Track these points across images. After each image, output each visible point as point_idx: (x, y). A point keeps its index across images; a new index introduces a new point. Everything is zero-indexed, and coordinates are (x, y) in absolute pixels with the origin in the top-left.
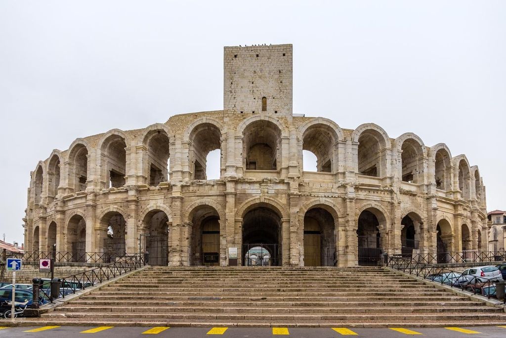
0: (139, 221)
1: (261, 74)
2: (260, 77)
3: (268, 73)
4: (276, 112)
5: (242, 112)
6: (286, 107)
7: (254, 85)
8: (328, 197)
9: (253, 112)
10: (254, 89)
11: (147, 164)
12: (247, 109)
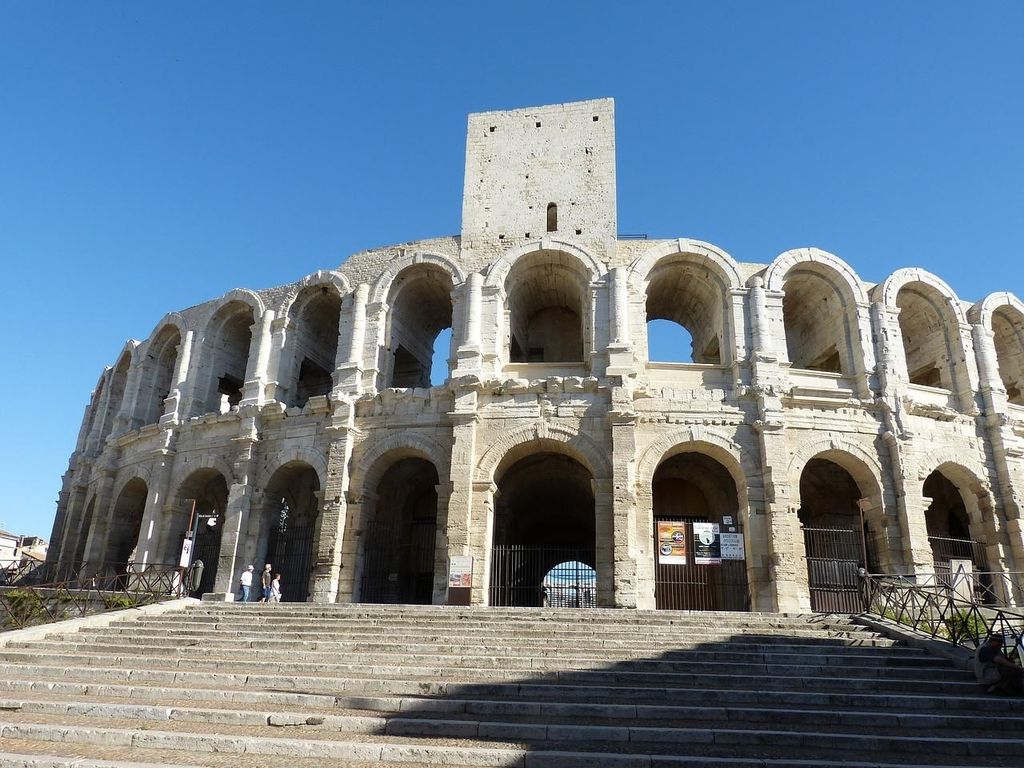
0: (257, 490)
1: (544, 159)
2: (544, 164)
3: (562, 157)
4: (579, 232)
5: (501, 237)
6: (600, 221)
7: (529, 181)
8: (714, 423)
9: (527, 235)
10: (531, 189)
11: (293, 359)
12: (514, 230)
